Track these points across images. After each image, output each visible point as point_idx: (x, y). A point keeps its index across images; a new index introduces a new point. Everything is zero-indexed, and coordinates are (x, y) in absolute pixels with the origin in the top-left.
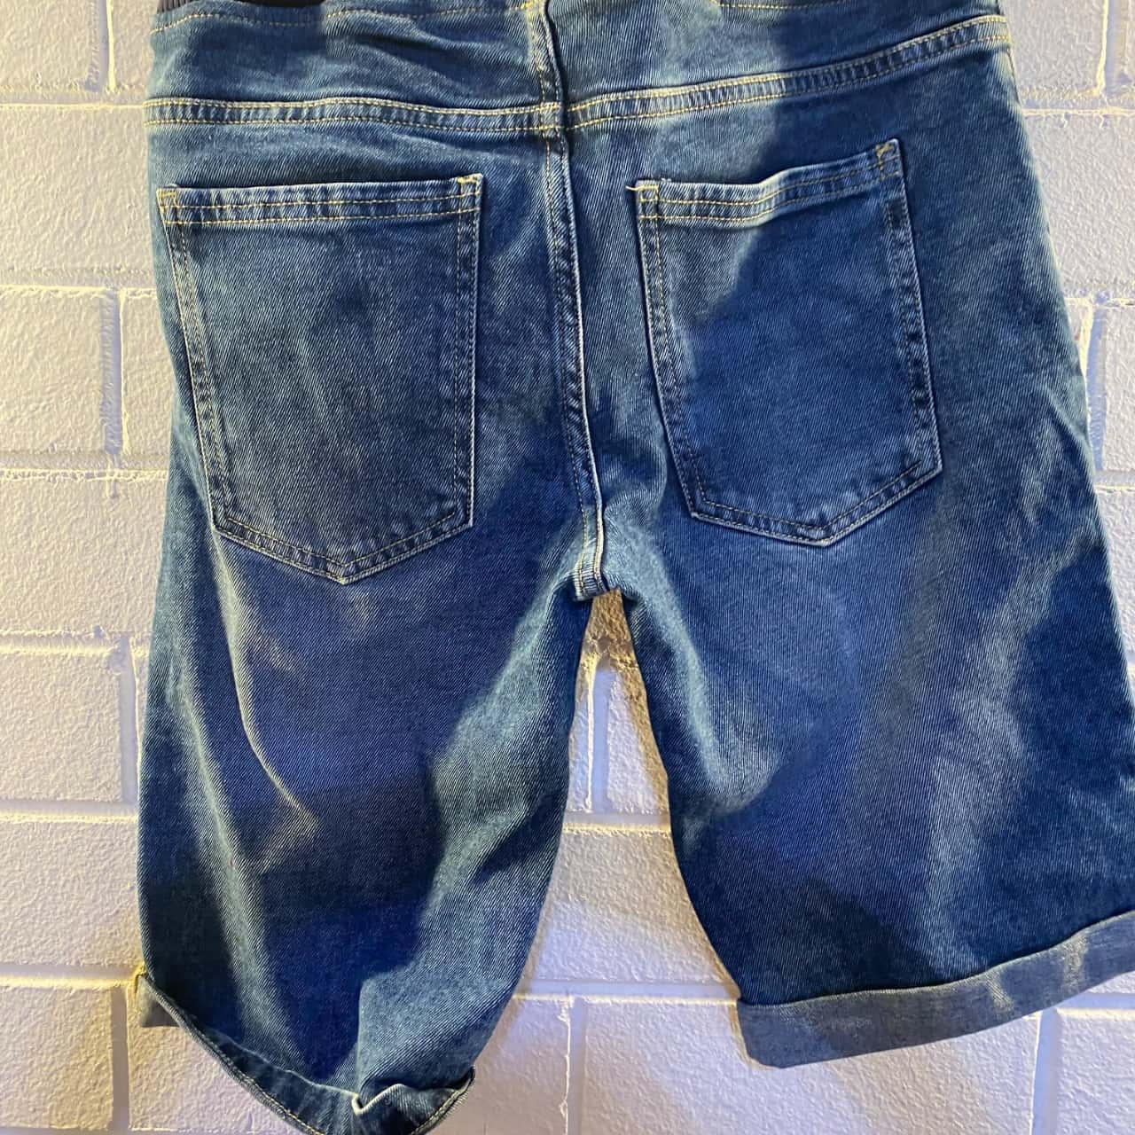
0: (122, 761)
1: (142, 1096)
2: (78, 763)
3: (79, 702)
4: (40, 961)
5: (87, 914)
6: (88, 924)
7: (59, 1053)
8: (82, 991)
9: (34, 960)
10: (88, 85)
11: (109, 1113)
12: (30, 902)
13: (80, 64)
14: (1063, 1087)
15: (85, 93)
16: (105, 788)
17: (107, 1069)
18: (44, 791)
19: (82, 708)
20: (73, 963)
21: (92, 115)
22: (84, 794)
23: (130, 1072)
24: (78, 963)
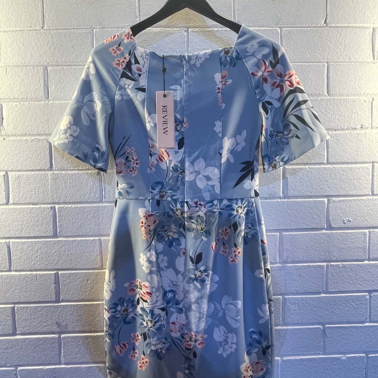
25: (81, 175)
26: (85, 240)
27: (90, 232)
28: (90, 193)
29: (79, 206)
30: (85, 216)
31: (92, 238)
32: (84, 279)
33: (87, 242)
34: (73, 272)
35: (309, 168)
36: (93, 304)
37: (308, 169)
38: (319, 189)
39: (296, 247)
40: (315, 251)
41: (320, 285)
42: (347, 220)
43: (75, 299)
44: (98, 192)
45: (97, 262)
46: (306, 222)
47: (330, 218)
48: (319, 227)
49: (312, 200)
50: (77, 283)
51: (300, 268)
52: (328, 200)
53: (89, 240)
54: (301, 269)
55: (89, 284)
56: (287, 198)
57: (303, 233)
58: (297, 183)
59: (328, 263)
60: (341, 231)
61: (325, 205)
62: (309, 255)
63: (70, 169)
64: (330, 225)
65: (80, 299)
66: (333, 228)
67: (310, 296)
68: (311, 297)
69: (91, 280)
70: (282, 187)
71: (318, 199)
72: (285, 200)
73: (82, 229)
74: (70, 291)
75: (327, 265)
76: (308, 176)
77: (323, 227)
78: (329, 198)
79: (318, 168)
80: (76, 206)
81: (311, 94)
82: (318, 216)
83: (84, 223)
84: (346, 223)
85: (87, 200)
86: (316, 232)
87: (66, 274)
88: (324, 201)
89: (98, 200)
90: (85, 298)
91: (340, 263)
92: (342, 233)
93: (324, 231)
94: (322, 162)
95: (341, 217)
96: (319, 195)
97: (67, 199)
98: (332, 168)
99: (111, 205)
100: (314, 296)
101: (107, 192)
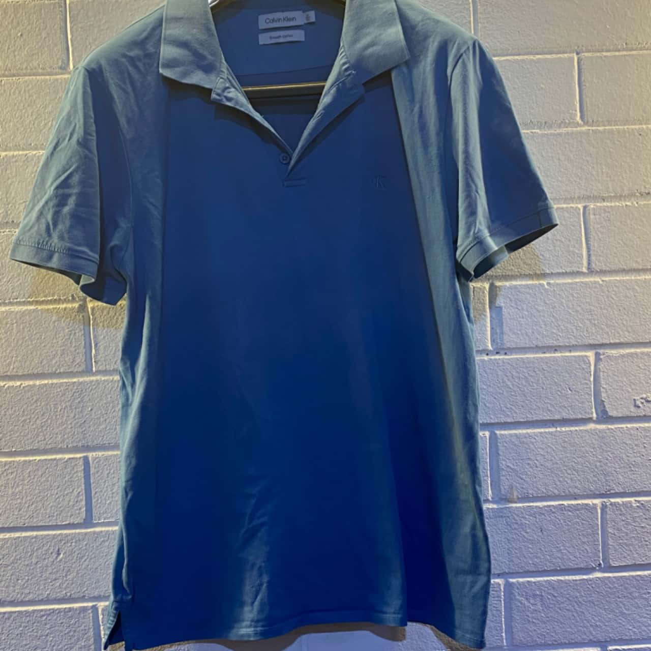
0: (85, 353)
1: (99, 505)
2: (66, 356)
3: (66, 328)
4: (50, 447)
5: (71, 424)
6: (72, 428)
7: (59, 489)
8: (70, 459)
9: (47, 447)
10: (61, 68)
11: (83, 515)
12: (45, 420)
13: (57, 60)
14: (501, 465)
15: (60, 71)
16: (77, 366)
17: (82, 494)
18: (50, 369)
19: (67, 330)
20: (65, 446)
21: (63, 80)
22: (69, 369)
23: (93, 495)
24: (67, 446)
25: (42, 313)
26: (51, 460)
27: (63, 441)
28: (64, 354)
29: (38, 383)
30: (52, 406)
31: (67, 456)
32: (49, 549)
33: (57, 465)
34: (24, 534)
35: (549, 284)
36: (70, 609)
37: (546, 287)
38: (575, 330)
39: (529, 464)
40: (574, 472)
41: (589, 551)
42: (642, 398)
43: (30, 597)
44: (82, 350)
45: (80, 509)
46: (549, 406)
47: (603, 395)
48: (580, 416)
49: (558, 357)
50: (34, 561)
51: (541, 511)
52: (597, 355)
53: (60, 459)
54: (543, 514)
55: (61, 560)
56: (502, 352)
57: (542, 430)
58: (523, 318)
59: (605, 500)
60: (629, 426)
61: (590, 367)
62: (560, 481)
63: (18, 300)
64: (605, 412)
65: (41, 598)
66: (611, 417)
67: (567, 578)
68: (569, 581)
69: (65, 553)
70: (489, 329)
71: (573, 354)
72: (497, 357)
73: (44, 436)
74: (18, 580)
75: (602, 504)
76: (548, 302)
77: (588, 416)
78: (599, 351)
79: (569, 284)
80: (31, 383)
81: (545, 123)
82: (575, 391)
83: (49, 421)
84: (641, 405)
85: (56, 370)
86: (572, 429)
87: (9, 539)
88: (586, 356)
89: (80, 369)
90: (53, 596)
91: (632, 499)
92: (632, 428)
93: (591, 426)
94: (578, 270)
95: (628, 392)
96: (575, 343)
97: (12, 367)
98: (601, 282)
99: (111, 378)
100: (578, 577)
101: (101, 351)
